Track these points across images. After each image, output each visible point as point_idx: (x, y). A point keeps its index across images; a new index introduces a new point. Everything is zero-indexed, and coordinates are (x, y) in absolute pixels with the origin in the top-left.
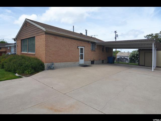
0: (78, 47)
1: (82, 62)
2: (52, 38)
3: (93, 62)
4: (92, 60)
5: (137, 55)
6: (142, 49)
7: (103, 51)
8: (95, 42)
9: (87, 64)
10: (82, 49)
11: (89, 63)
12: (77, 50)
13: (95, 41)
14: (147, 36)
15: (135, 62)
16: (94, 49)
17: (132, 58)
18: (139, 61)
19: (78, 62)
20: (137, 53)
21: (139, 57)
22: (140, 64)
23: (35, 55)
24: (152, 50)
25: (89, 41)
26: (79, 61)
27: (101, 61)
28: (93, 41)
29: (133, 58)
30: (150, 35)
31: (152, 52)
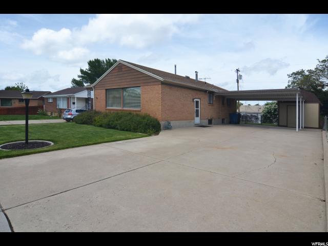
0: (193, 99)
1: (197, 120)
2: (167, 89)
3: (210, 122)
4: (210, 118)
5: (275, 110)
6: (283, 100)
7: (223, 104)
8: (214, 92)
9: (204, 124)
10: (197, 102)
11: (206, 122)
12: (193, 104)
13: (214, 90)
14: (292, 74)
15: (271, 122)
16: (211, 102)
17: (266, 115)
18: (278, 121)
19: (193, 121)
20: (275, 106)
21: (278, 114)
22: (280, 124)
23: (140, 111)
24: (296, 102)
25: (206, 91)
26: (194, 119)
27: (221, 121)
28: (211, 89)
29: (269, 116)
30: (298, 73)
31: (296, 106)
